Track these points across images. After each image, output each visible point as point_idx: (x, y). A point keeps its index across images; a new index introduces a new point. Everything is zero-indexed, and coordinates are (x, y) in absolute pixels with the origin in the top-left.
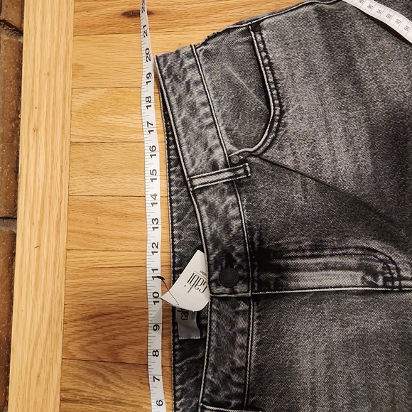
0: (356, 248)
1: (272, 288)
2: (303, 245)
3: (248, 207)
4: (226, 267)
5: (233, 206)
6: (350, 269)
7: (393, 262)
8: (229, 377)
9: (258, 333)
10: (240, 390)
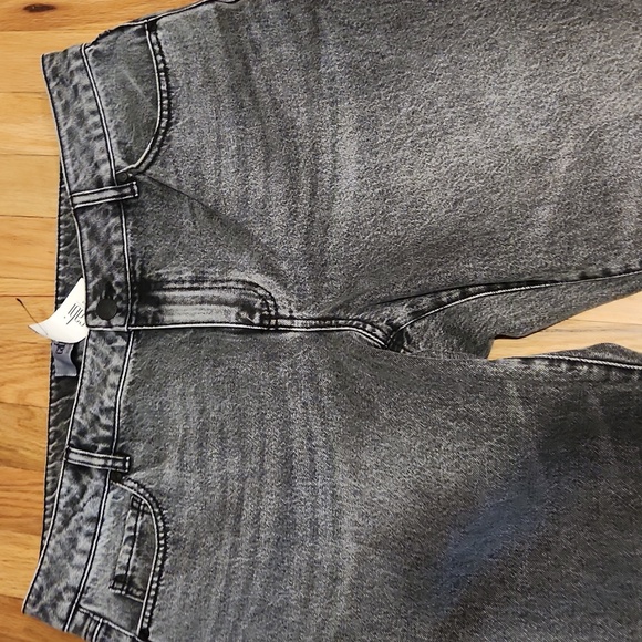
0: (238, 281)
1: (150, 322)
2: (183, 276)
3: (133, 232)
4: (106, 296)
5: (116, 229)
6: (226, 304)
7: (273, 299)
8: (98, 419)
9: (132, 372)
10: (108, 434)
